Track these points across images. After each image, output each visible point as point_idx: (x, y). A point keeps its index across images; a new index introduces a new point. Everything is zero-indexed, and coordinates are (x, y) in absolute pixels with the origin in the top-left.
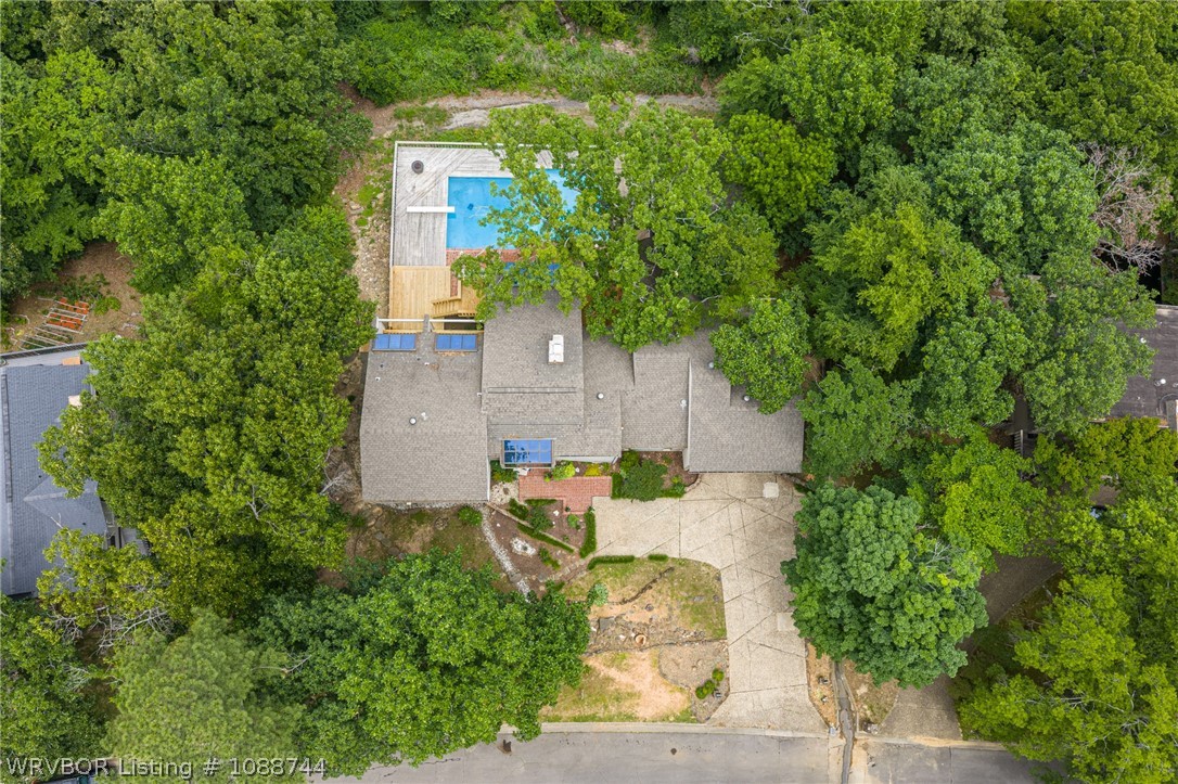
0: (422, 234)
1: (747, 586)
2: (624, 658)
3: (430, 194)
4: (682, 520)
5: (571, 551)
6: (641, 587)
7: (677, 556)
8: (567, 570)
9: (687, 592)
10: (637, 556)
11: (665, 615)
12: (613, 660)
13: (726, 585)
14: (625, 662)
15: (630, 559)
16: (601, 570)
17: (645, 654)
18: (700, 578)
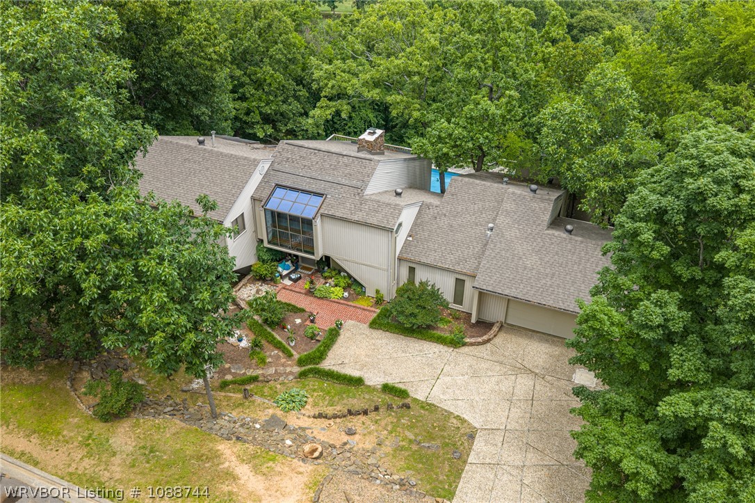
1: (513, 457)
2: (273, 460)
4: (447, 368)
5: (291, 356)
6: (355, 410)
7: (422, 398)
8: (272, 370)
9: (416, 435)
10: (368, 383)
11: (369, 446)
12: (254, 456)
13: (479, 444)
14: (271, 463)
15: (359, 382)
16: (312, 382)
17: (307, 468)
18: (443, 428)
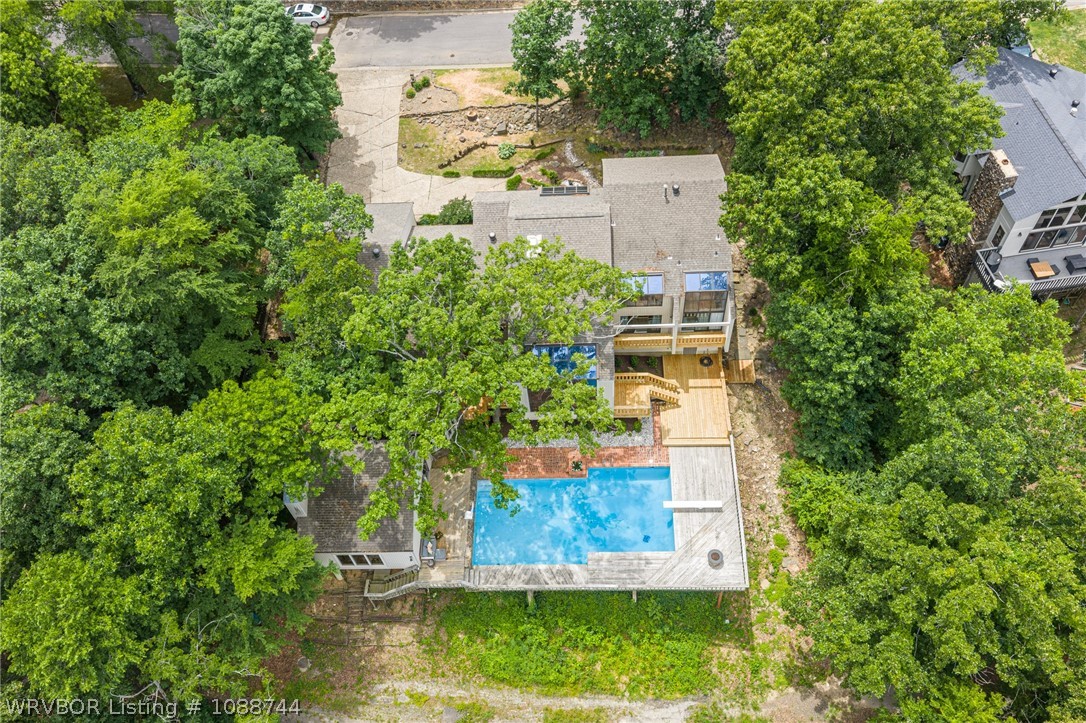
0: (701, 482)
1: (376, 155)
2: (486, 103)
3: (698, 529)
5: (528, 181)
6: (469, 155)
7: (434, 176)
8: (533, 169)
9: (428, 151)
10: (471, 178)
11: (449, 135)
12: (494, 101)
13: (394, 156)
14: (486, 100)
15: (477, 174)
16: (504, 166)
17: (469, 105)
18: (416, 161)
